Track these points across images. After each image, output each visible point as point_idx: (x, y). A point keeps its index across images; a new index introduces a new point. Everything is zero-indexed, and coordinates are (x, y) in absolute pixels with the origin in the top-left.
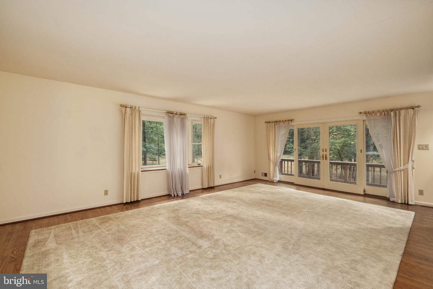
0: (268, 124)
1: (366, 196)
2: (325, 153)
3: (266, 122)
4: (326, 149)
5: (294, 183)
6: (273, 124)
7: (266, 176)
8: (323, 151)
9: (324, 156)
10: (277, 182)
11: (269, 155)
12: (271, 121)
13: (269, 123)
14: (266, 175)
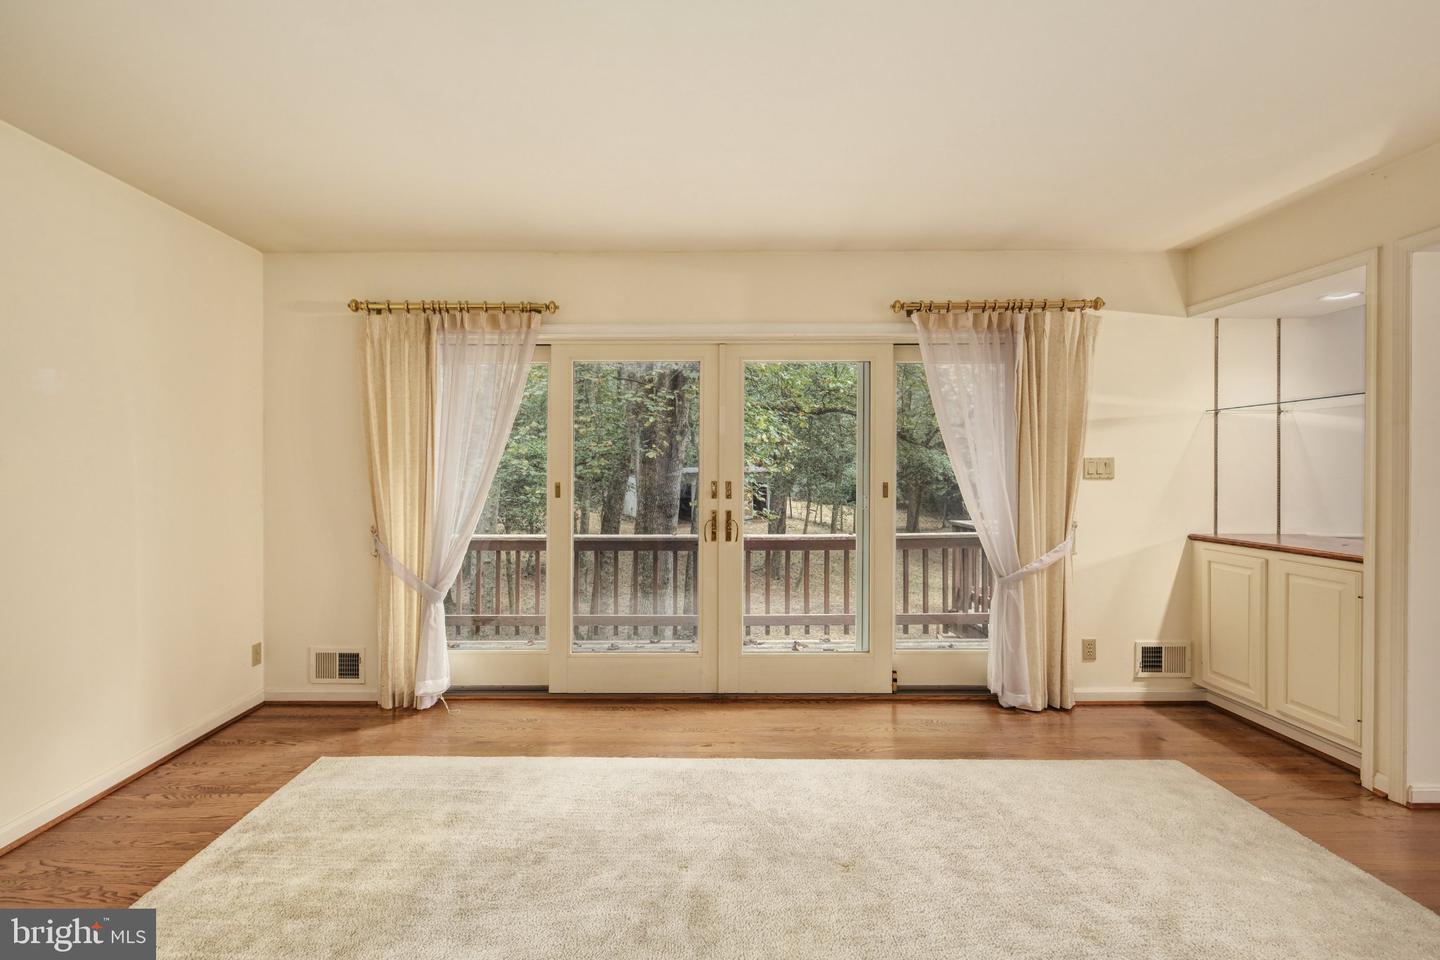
0: (375, 317)
1: (904, 696)
2: (723, 505)
3: (356, 306)
4: (729, 484)
5: (545, 689)
6: (416, 321)
7: (355, 674)
8: (714, 495)
9: (722, 519)
10: (439, 702)
11: (375, 531)
12: (397, 298)
13: (379, 312)
14: (349, 665)
